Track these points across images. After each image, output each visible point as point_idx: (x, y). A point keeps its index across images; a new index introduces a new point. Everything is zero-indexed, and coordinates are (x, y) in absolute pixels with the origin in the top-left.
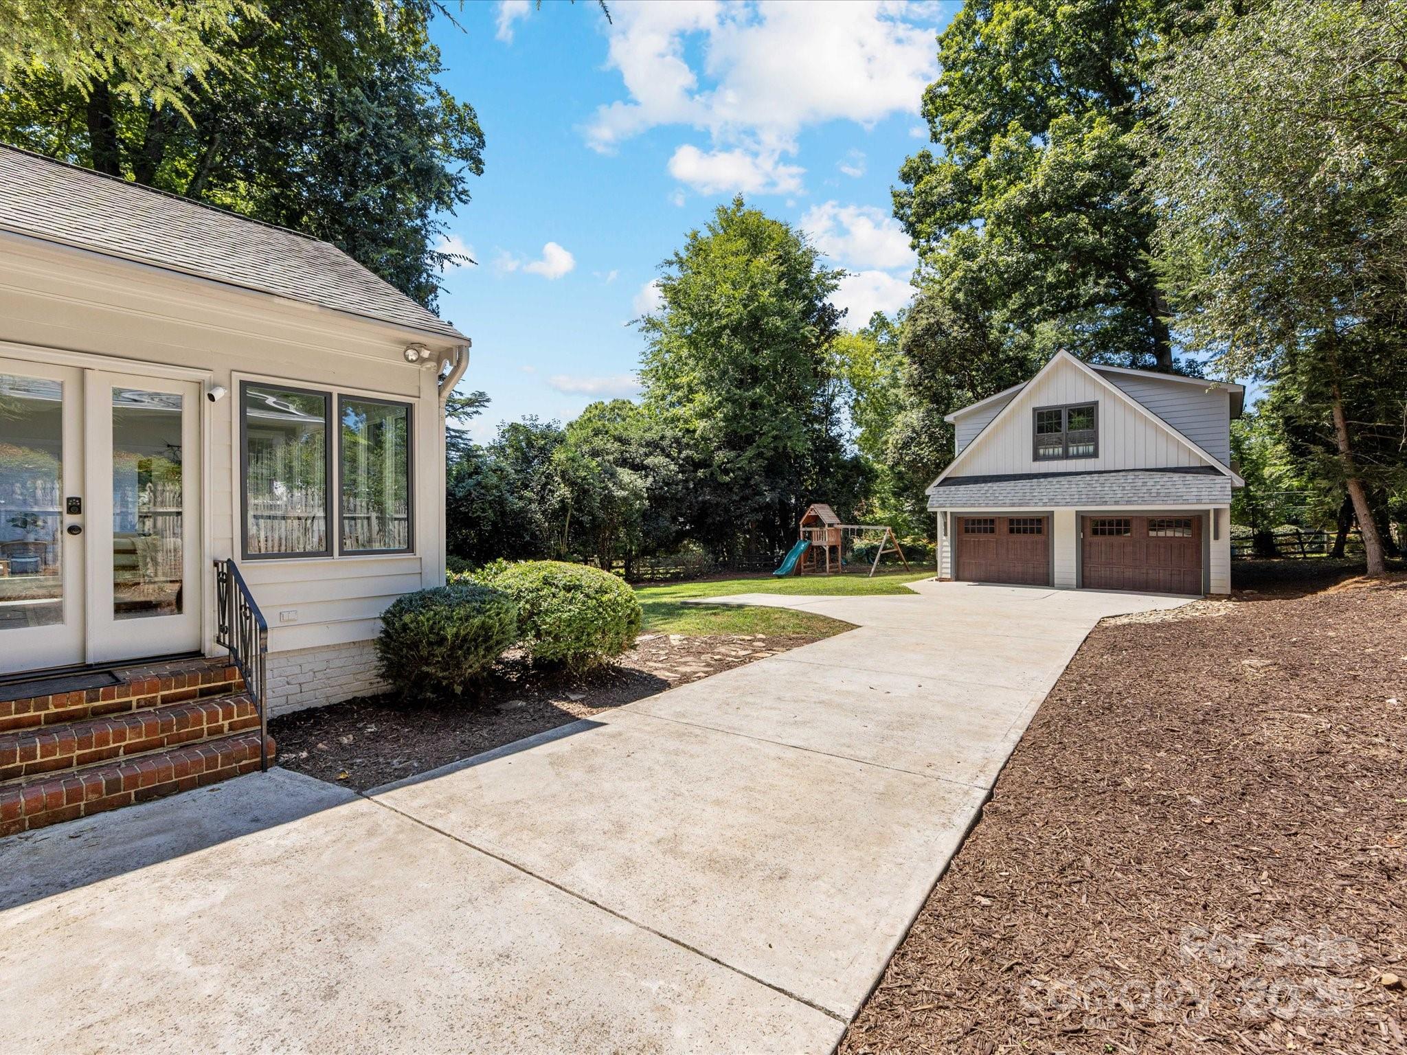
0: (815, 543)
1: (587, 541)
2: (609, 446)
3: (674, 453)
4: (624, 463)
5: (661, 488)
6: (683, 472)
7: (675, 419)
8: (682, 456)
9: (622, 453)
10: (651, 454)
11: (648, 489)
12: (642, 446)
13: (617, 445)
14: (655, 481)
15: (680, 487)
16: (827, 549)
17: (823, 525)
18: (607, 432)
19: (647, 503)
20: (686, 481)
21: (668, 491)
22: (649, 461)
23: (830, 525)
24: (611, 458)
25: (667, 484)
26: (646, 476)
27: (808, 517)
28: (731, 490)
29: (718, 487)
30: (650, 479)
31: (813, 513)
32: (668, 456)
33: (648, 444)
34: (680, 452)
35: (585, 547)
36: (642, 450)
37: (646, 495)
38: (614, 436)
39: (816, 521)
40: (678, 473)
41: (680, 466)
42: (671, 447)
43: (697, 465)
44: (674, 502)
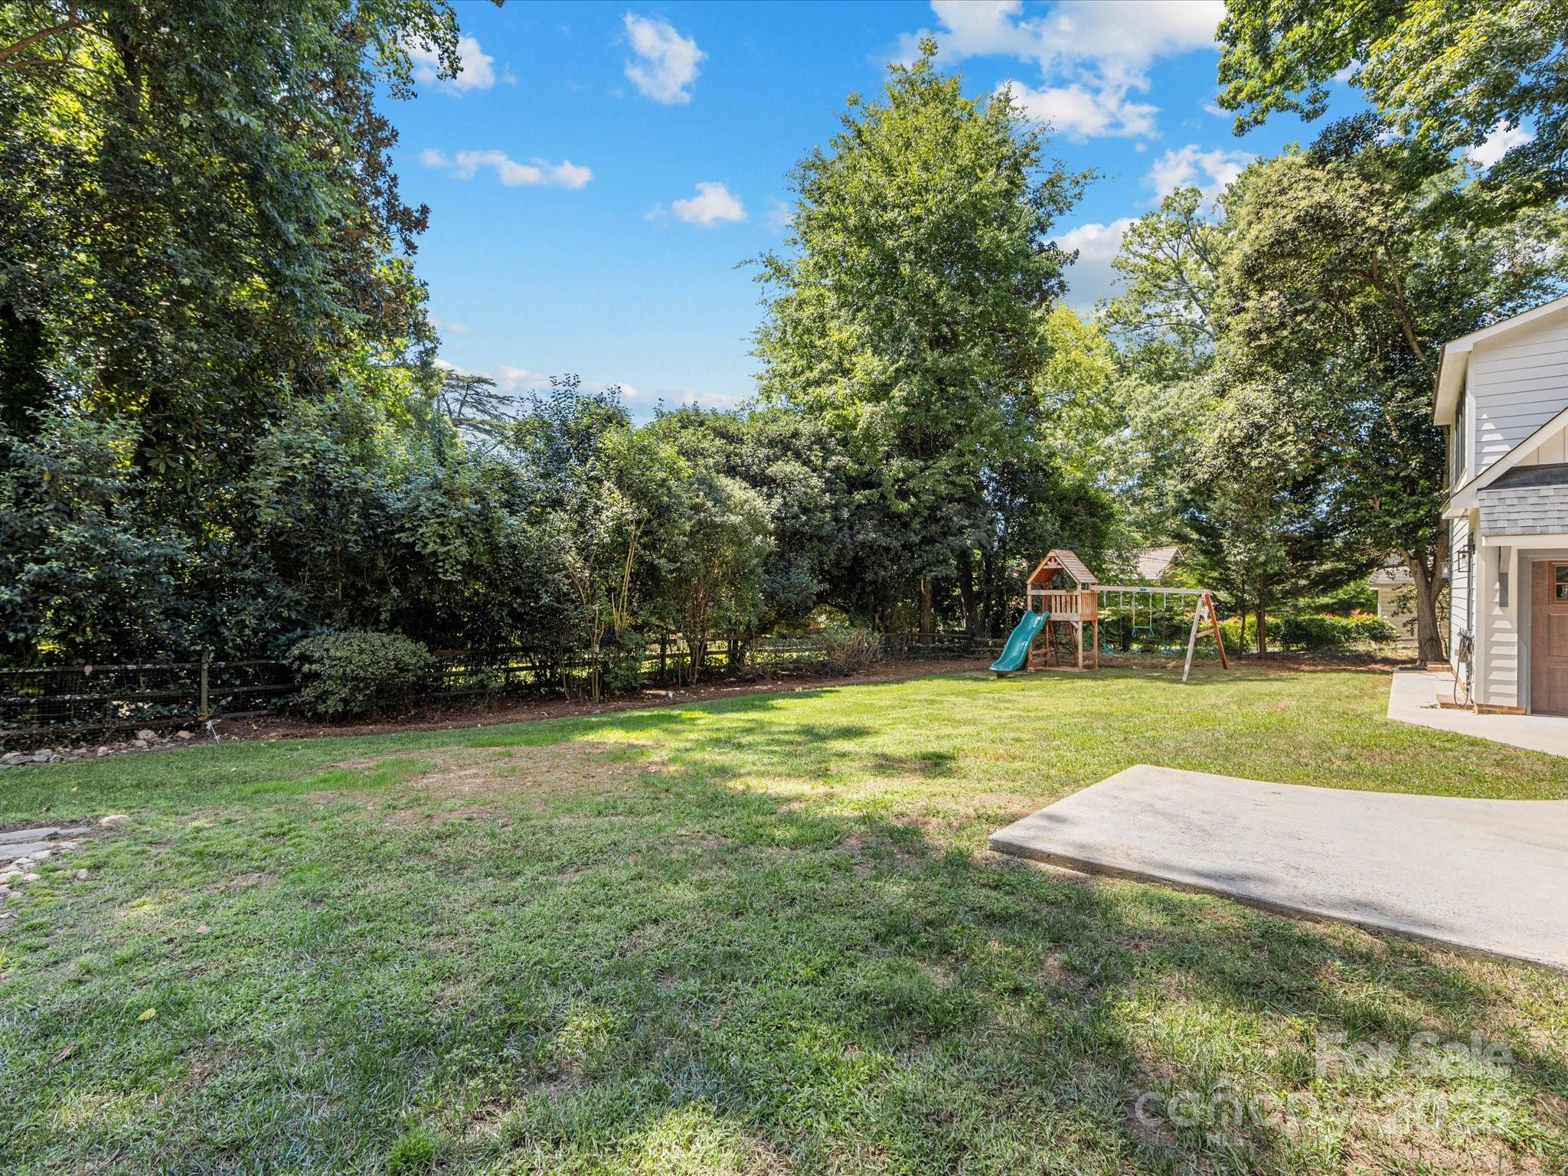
0: (1056, 616)
1: (664, 607)
2: (706, 444)
3: (816, 460)
4: (731, 471)
5: (796, 517)
6: (833, 492)
7: (818, 408)
8: (830, 464)
9: (728, 456)
10: (777, 458)
11: (774, 517)
12: (762, 445)
13: (718, 442)
14: (785, 504)
15: (828, 516)
16: (1079, 627)
17: (1074, 586)
18: (702, 424)
19: (772, 540)
20: (835, 508)
21: (806, 523)
22: (774, 470)
23: (1085, 586)
24: (711, 462)
25: (805, 510)
26: (770, 496)
27: (1043, 570)
28: (905, 525)
29: (890, 519)
30: (777, 501)
31: (1053, 565)
32: (806, 463)
33: (772, 443)
34: (825, 460)
35: (661, 618)
36: (762, 452)
37: (772, 526)
38: (714, 430)
39: (1058, 578)
40: (824, 492)
41: (828, 481)
42: (810, 449)
43: (855, 483)
44: (815, 542)
